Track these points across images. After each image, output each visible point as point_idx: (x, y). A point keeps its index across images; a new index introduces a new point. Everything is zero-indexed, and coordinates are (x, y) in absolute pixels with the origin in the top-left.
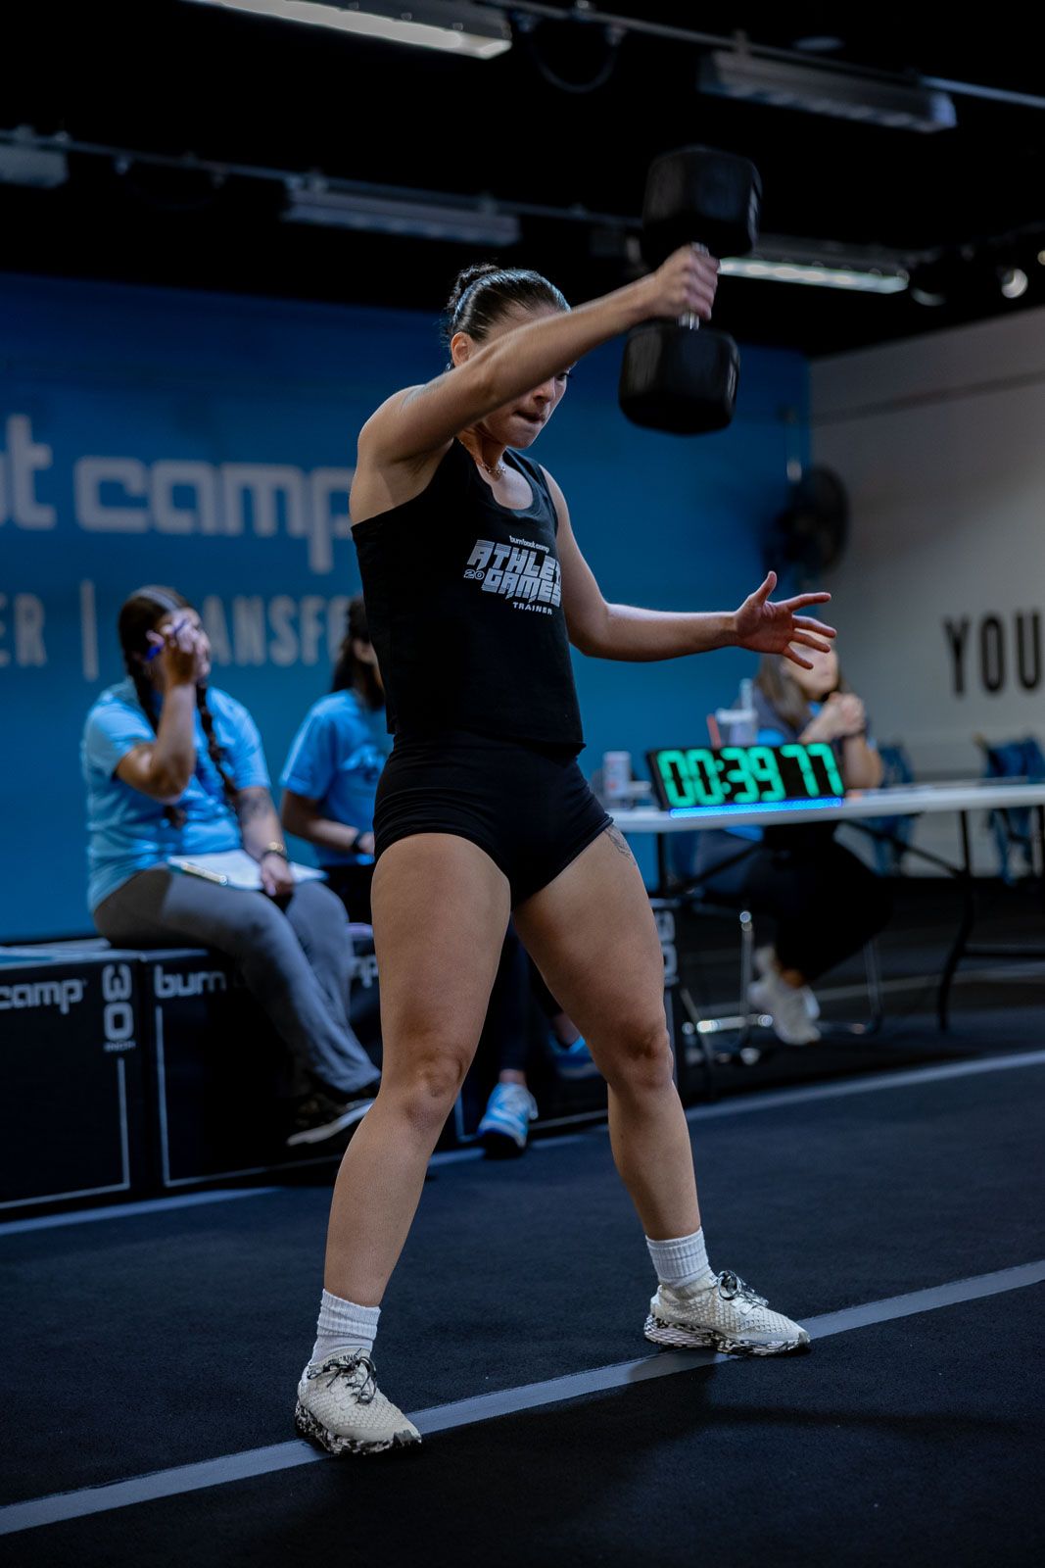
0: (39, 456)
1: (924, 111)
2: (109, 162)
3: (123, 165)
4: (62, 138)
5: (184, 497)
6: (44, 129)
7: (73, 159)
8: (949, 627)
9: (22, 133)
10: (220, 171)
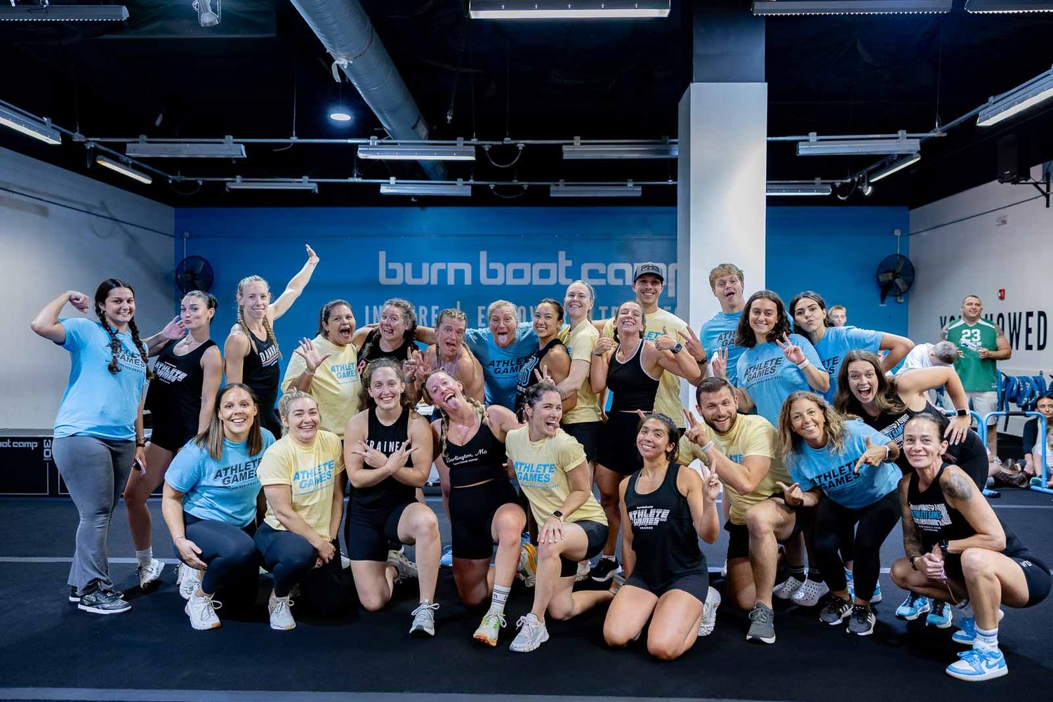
0: (569, 263)
1: (667, 152)
2: (487, 186)
3: (492, 187)
4: (471, 181)
5: (620, 274)
6: (466, 179)
7: (474, 186)
8: (941, 318)
9: (460, 182)
10: (525, 185)
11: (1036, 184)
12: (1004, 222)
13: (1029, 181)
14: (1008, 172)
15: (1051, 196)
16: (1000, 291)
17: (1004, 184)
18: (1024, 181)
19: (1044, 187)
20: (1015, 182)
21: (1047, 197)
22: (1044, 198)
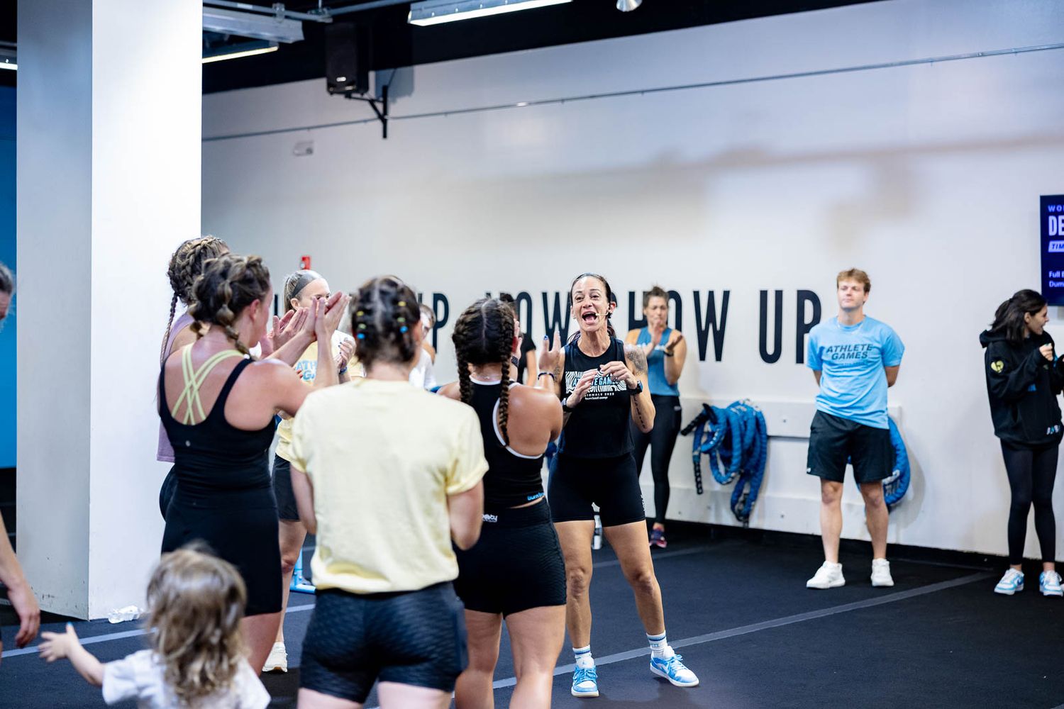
11: (372, 102)
12: (310, 151)
13: (366, 96)
14: (343, 79)
15: (390, 123)
16: (304, 259)
17: (336, 97)
18: (358, 96)
19: (380, 106)
20: (348, 95)
21: (385, 122)
22: (379, 124)
